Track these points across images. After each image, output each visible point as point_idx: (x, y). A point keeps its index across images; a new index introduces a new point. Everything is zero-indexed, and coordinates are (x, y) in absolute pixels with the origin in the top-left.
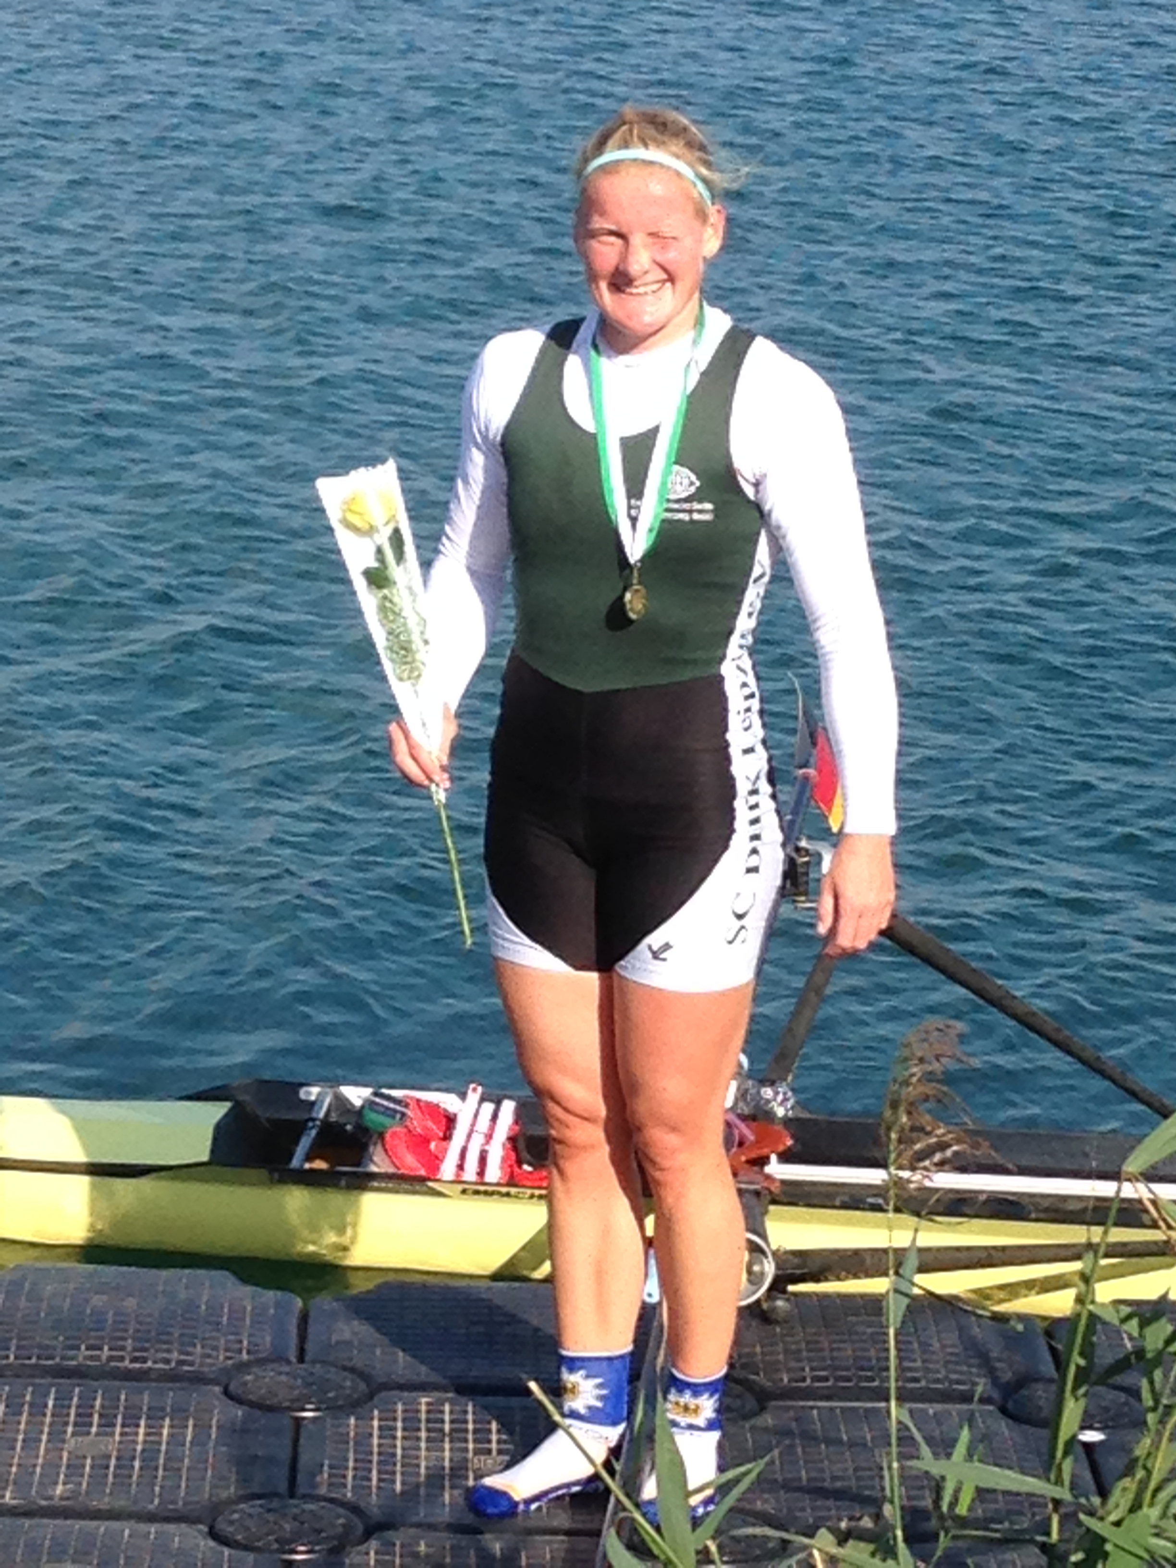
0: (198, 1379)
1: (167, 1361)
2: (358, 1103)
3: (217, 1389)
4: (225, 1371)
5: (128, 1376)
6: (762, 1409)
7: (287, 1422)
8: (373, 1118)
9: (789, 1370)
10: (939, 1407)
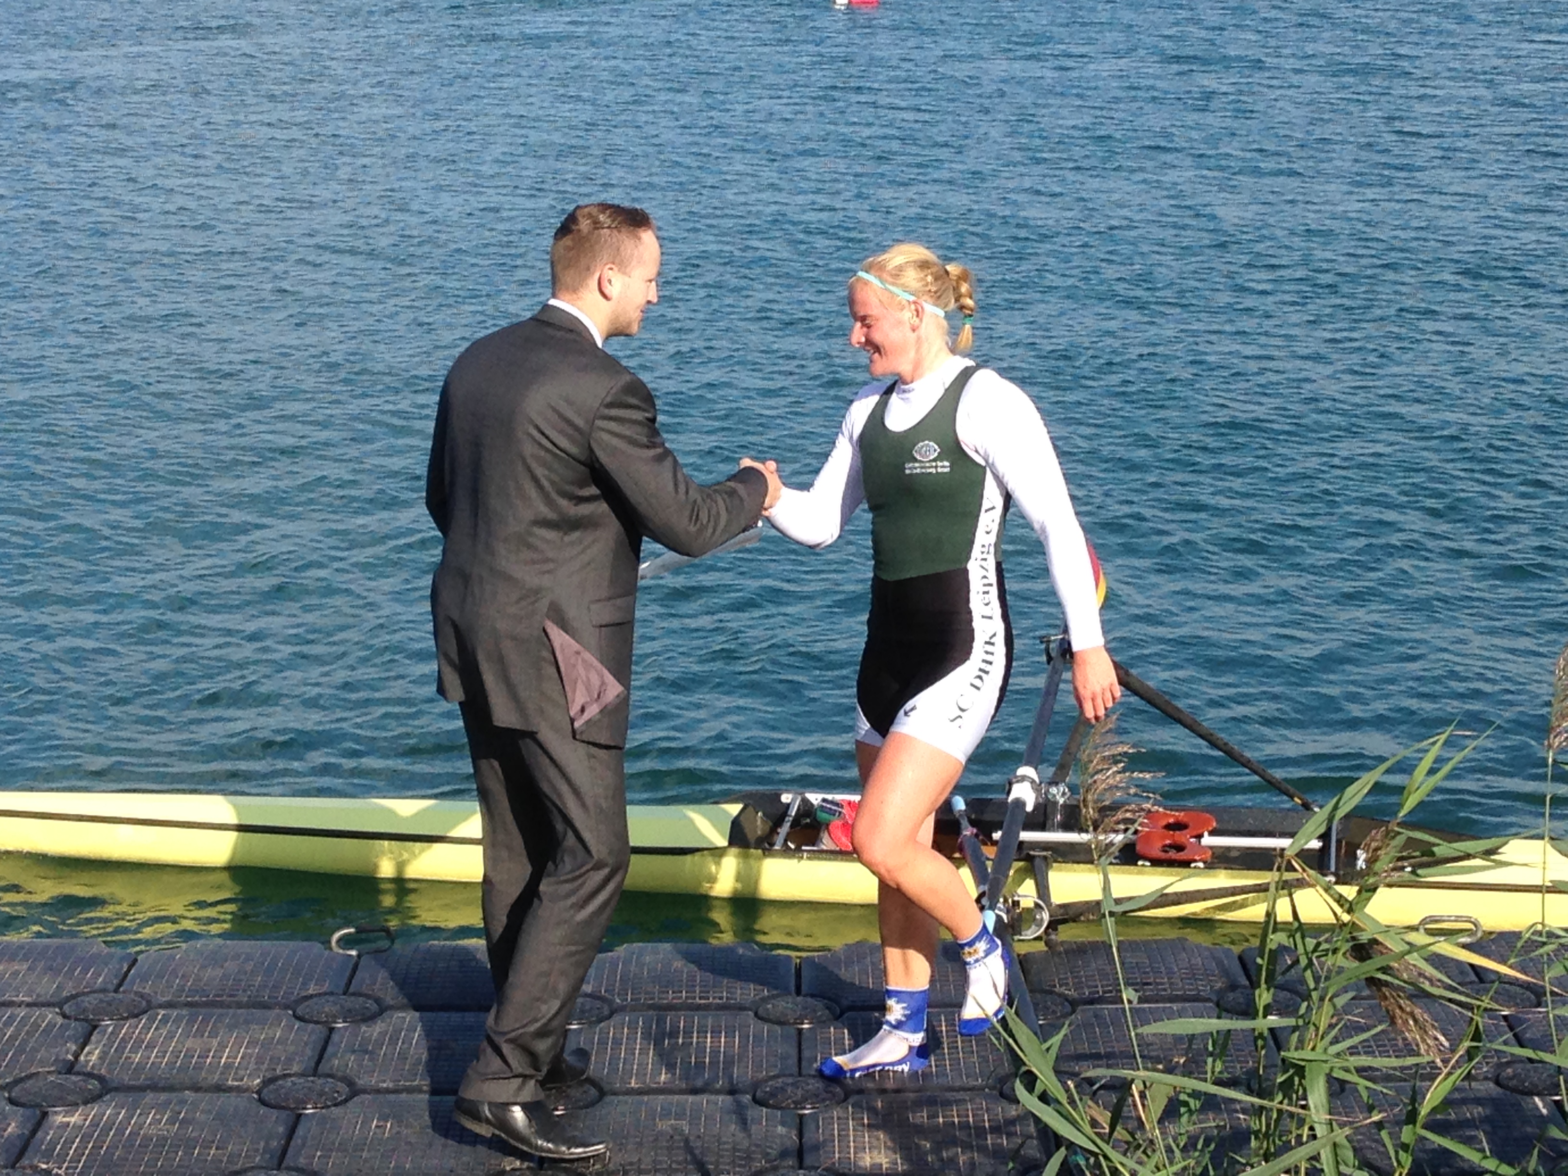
0: (742, 1008)
1: (721, 998)
2: (815, 803)
3: (751, 1013)
4: (753, 1002)
5: (699, 1008)
6: (1073, 1012)
7: (792, 1031)
8: (822, 816)
9: (1089, 987)
10: (1180, 1005)
